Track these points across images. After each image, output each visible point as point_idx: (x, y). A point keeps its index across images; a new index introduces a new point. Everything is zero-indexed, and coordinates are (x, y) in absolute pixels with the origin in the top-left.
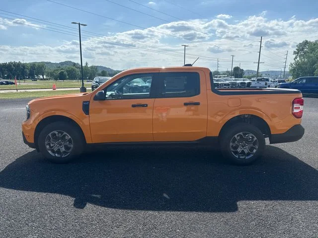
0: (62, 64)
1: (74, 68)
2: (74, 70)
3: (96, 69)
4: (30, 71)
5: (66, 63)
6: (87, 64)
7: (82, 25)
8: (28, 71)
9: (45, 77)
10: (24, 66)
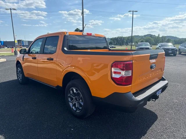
0: (145, 36)
1: (150, 38)
2: (150, 39)
3: (165, 38)
4: (127, 41)
5: (147, 35)
6: (159, 35)
7: (135, 11)
8: (125, 41)
9: (133, 44)
10: (124, 38)
